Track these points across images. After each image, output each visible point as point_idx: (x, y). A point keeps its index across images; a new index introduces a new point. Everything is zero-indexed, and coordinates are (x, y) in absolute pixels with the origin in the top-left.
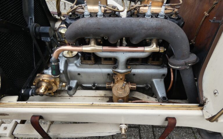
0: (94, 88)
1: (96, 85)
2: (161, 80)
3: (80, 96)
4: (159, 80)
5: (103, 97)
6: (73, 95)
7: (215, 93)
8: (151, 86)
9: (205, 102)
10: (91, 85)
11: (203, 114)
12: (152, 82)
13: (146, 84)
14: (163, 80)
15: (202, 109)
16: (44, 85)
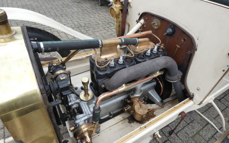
0: (111, 117)
1: (112, 113)
2: (153, 90)
3: (106, 128)
4: (152, 90)
5: (123, 120)
6: (99, 131)
7: (199, 90)
8: (148, 96)
9: (194, 96)
10: (107, 116)
11: (194, 102)
12: (149, 94)
13: (144, 96)
14: (154, 89)
15: (192, 100)
16: (87, 135)
